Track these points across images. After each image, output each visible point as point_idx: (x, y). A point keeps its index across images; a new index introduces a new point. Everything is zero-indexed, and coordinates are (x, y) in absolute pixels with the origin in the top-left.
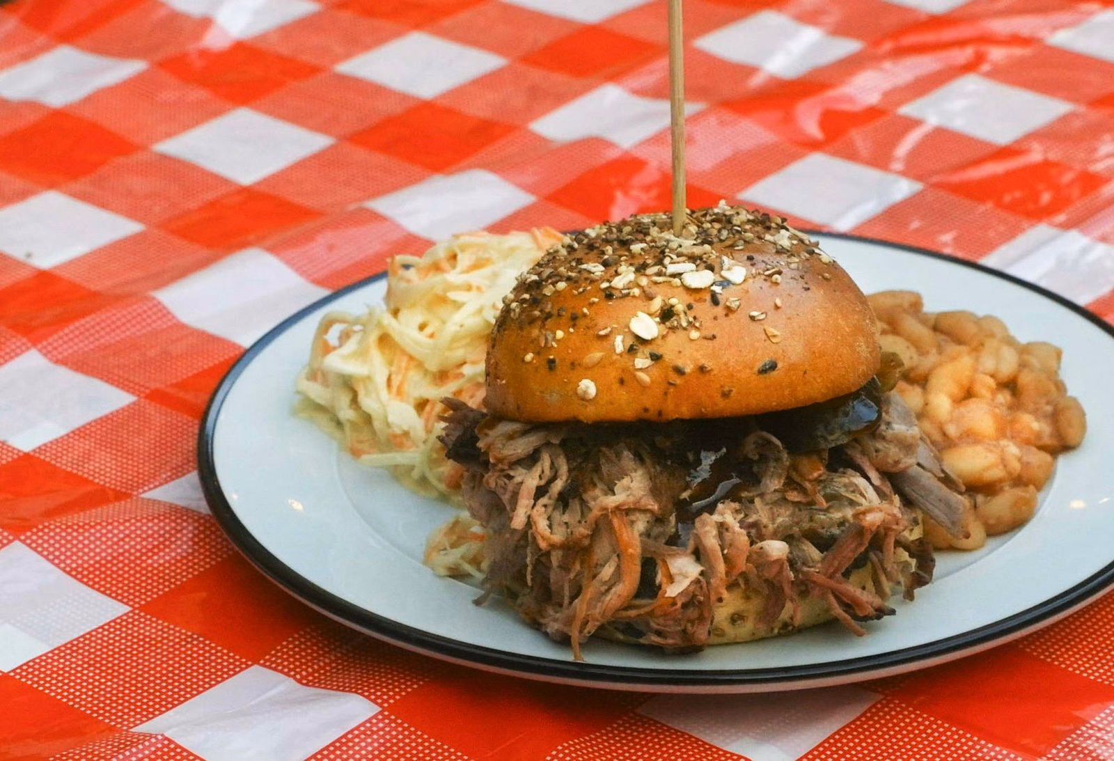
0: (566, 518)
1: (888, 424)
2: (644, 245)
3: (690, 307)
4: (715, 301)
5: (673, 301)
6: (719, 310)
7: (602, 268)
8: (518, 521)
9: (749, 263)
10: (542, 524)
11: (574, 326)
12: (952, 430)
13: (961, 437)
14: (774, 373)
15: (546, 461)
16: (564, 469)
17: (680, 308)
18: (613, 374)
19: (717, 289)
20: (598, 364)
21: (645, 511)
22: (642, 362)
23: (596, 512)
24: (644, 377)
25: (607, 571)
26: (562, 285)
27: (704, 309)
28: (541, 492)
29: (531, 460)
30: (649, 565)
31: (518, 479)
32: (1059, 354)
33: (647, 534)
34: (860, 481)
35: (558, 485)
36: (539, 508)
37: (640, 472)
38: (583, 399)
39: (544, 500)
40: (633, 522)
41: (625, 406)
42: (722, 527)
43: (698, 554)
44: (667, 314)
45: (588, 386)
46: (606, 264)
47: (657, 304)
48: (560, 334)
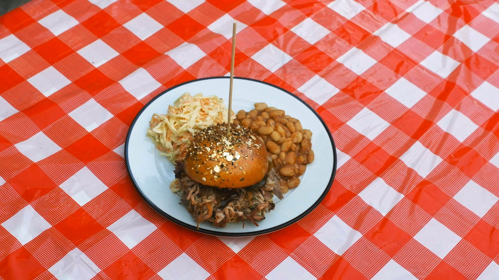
0: (198, 199)
1: (268, 181)
2: (219, 143)
3: (227, 165)
4: (233, 164)
5: (224, 164)
6: (233, 167)
7: (210, 149)
8: (188, 198)
9: (241, 152)
10: (193, 200)
11: (202, 165)
12: (284, 163)
13: (286, 164)
14: (243, 181)
15: (195, 187)
16: (199, 189)
17: (225, 165)
18: (210, 178)
19: (233, 161)
20: (207, 175)
21: (214, 203)
22: (215, 177)
23: (204, 202)
24: (216, 180)
25: (206, 212)
26: (201, 153)
27: (230, 166)
28: (194, 193)
29: (192, 187)
30: (214, 213)
31: (189, 190)
32: (311, 134)
33: (214, 207)
34: (260, 195)
35: (197, 192)
36: (193, 196)
37: (214, 195)
38: (203, 181)
39: (194, 195)
40: (211, 205)
41: (212, 184)
42: (229, 210)
43: (224, 213)
44: (222, 166)
45: (204, 179)
46: (211, 148)
47: (220, 164)
48: (199, 166)
